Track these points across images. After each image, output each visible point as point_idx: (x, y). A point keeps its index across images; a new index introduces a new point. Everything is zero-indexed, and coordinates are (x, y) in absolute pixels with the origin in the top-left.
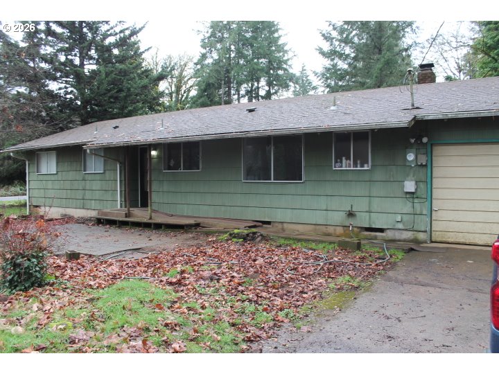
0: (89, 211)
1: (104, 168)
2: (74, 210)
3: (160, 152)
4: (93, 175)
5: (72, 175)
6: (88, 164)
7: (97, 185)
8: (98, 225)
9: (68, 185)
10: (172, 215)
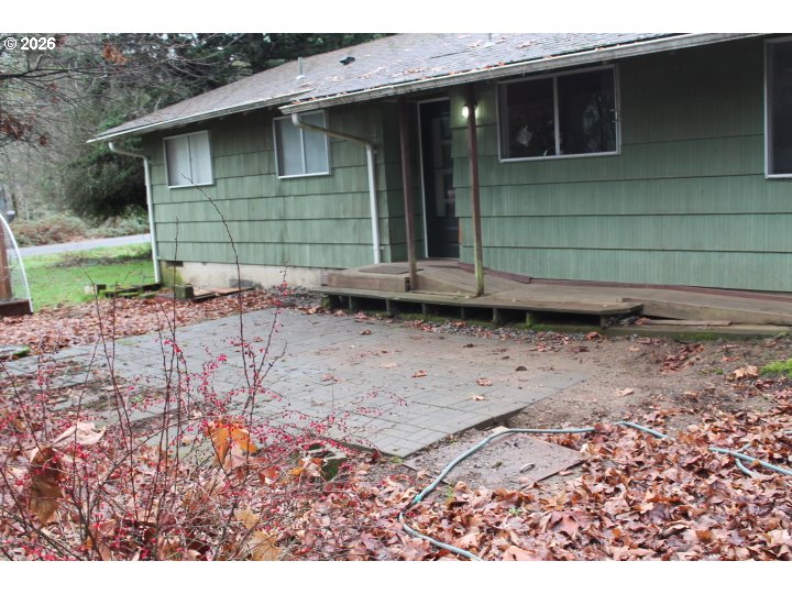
0: (299, 270)
1: (331, 161)
2: (261, 269)
3: (489, 108)
4: (303, 182)
5: (250, 185)
6: (289, 155)
7: (314, 206)
8: (332, 311)
9: (241, 209)
10: (531, 280)
